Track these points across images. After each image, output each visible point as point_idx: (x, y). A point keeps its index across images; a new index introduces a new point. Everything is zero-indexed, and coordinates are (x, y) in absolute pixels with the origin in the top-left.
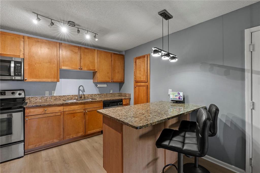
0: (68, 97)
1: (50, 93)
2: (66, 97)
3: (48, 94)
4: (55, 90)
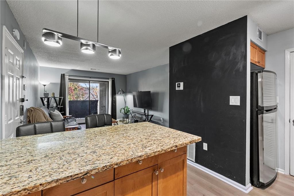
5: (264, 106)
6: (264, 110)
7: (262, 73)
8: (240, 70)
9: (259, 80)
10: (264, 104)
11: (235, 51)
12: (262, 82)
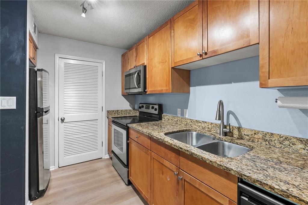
0: (203, 125)
1: (182, 114)
2: (200, 124)
3: (180, 114)
4: (187, 109)
5: (44, 107)
6: (44, 111)
7: (41, 72)
8: (16, 63)
9: (39, 79)
10: (43, 105)
11: (8, 34)
12: (41, 82)
